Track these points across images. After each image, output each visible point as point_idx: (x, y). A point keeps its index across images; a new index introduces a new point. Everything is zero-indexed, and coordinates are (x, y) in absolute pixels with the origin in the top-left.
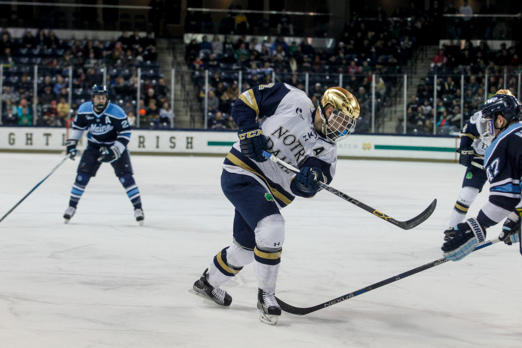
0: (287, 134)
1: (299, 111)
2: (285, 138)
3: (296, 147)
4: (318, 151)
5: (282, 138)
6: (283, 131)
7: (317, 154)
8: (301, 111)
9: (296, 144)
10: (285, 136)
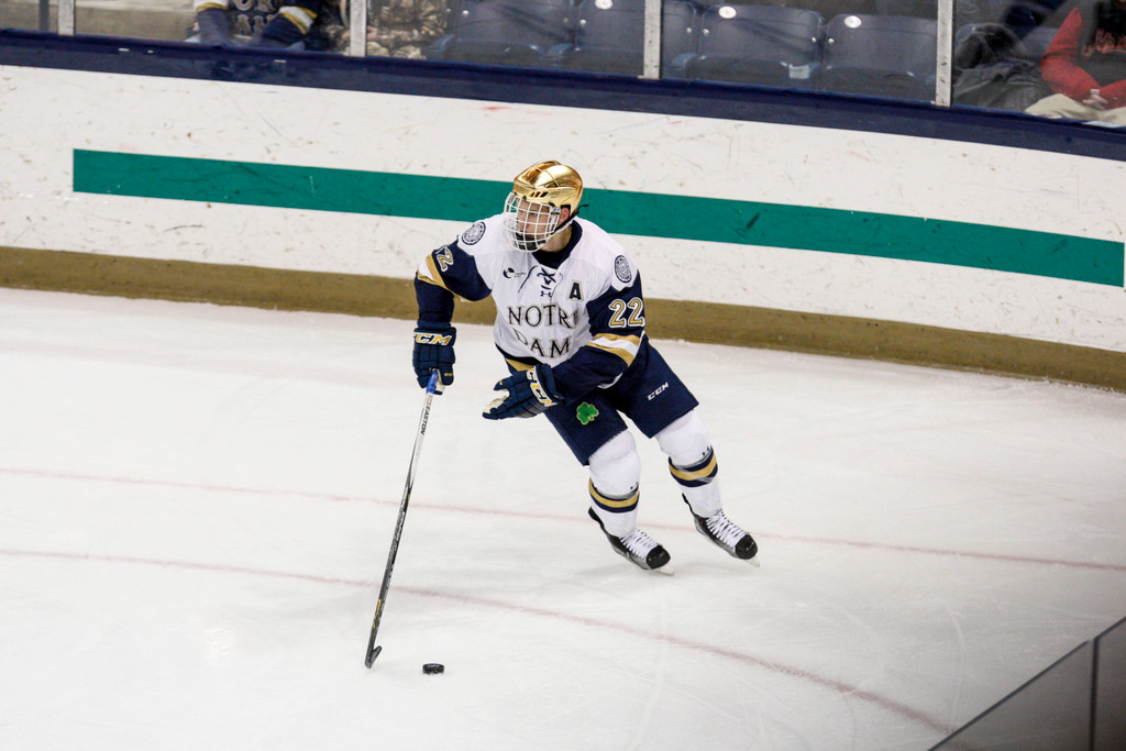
0: (523, 311)
1: (509, 274)
2: (527, 318)
3: (550, 315)
4: (575, 293)
5: (523, 321)
6: (516, 311)
7: (579, 297)
8: (511, 270)
9: (545, 313)
10: (523, 317)
